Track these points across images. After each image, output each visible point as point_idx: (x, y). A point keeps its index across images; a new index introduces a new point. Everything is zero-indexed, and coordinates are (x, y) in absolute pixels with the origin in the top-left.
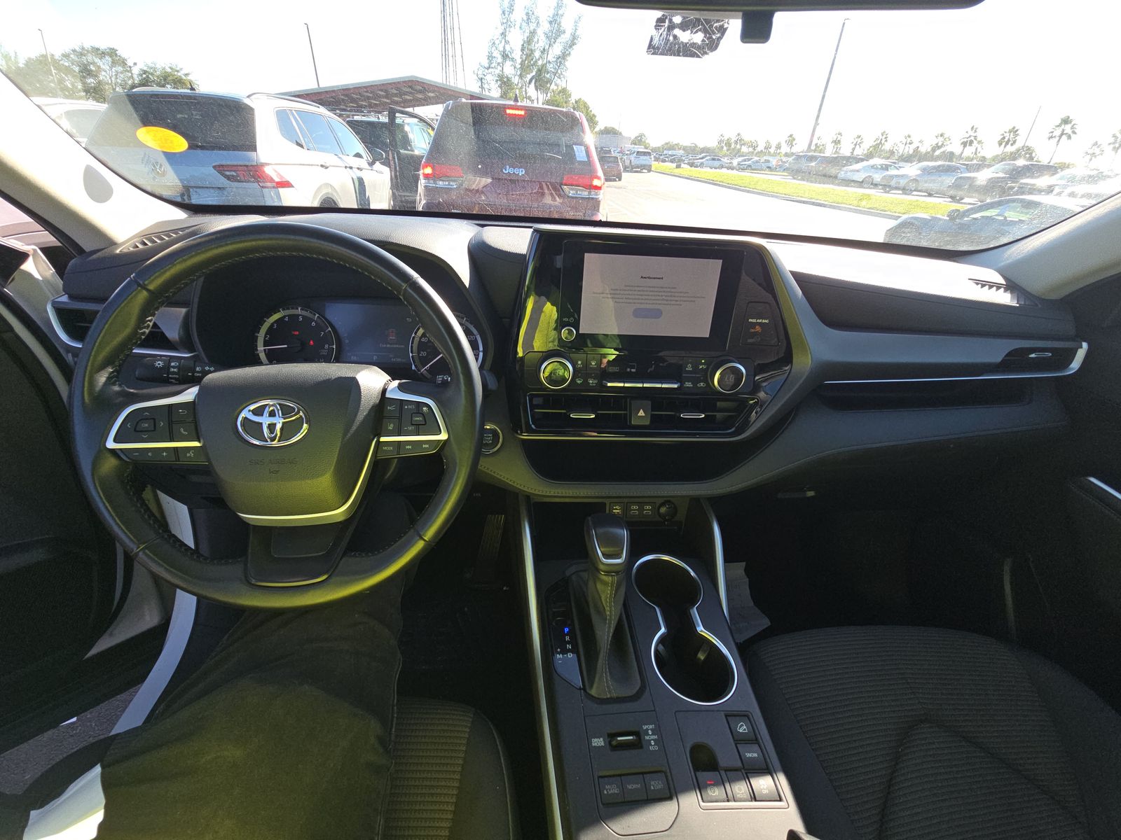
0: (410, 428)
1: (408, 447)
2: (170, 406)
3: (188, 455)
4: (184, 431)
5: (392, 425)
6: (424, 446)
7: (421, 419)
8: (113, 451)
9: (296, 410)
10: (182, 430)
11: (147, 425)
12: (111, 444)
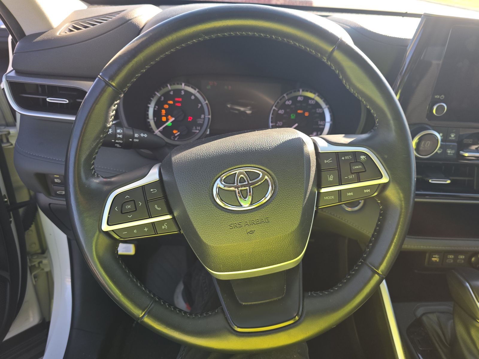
0: (351, 177)
1: (350, 194)
2: (143, 187)
3: (163, 227)
4: (158, 207)
5: (332, 176)
6: (365, 191)
7: (360, 167)
8: (107, 233)
9: (261, 174)
10: (156, 206)
11: (129, 207)
12: (105, 227)
